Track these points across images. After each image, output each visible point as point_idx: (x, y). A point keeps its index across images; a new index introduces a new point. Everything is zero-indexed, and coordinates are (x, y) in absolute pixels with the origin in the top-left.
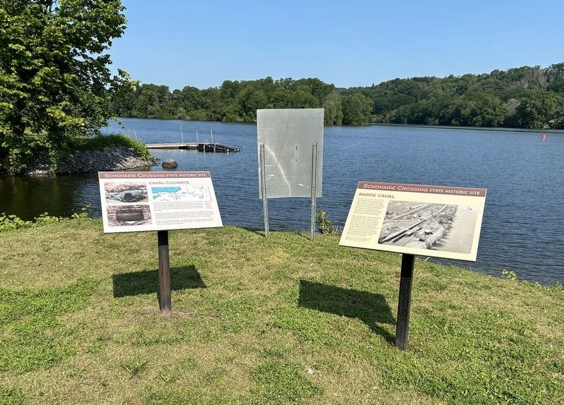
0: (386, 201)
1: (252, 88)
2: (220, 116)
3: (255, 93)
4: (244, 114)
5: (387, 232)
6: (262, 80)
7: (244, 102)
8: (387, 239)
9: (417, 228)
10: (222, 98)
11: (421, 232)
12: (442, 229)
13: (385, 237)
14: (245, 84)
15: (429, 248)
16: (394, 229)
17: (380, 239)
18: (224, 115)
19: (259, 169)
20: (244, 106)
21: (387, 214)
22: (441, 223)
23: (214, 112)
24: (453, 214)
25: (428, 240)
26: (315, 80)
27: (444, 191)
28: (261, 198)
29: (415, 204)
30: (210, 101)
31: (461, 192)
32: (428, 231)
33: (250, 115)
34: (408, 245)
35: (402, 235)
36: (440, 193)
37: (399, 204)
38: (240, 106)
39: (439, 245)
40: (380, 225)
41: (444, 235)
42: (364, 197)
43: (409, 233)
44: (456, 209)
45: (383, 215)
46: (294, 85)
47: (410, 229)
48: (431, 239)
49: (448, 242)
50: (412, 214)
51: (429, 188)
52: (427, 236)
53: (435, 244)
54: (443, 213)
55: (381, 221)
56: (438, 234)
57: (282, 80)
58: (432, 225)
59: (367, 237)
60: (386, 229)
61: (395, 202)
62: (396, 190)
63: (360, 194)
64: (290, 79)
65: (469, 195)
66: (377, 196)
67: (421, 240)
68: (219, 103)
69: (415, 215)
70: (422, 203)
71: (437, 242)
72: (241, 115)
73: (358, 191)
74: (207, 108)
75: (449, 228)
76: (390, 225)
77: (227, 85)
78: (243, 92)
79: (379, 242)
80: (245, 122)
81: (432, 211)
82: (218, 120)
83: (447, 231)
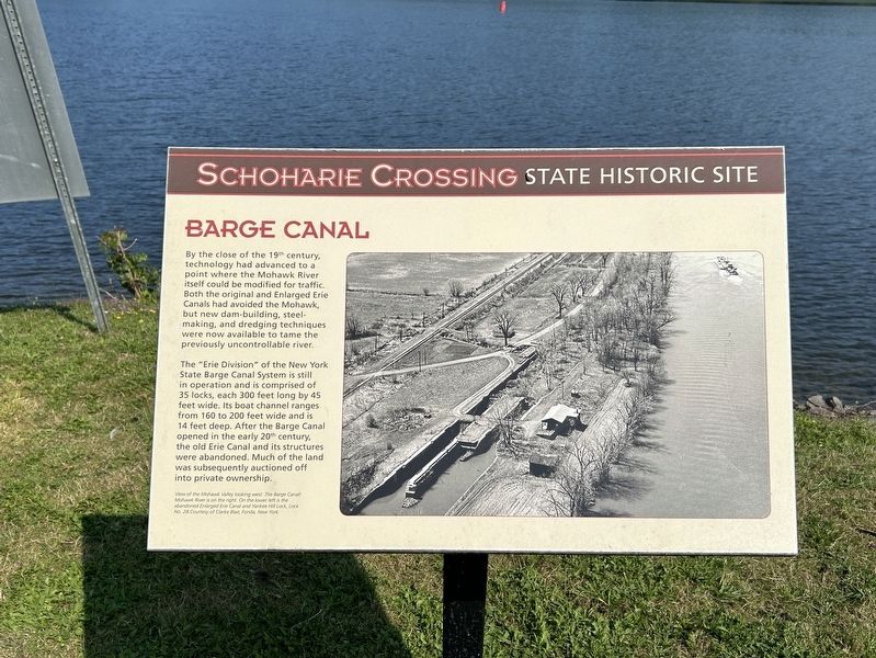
0: (333, 261)
5: (372, 440)
8: (380, 479)
9: (508, 403)
11: (530, 425)
12: (621, 394)
13: (369, 473)
15: (583, 509)
16: (402, 420)
17: (345, 489)
21: (352, 333)
22: (610, 360)
24: (659, 305)
25: (572, 462)
27: (594, 176)
29: (471, 263)
31: (674, 174)
32: (560, 413)
34: (485, 503)
35: (447, 452)
36: (574, 190)
37: (398, 272)
40: (332, 409)
41: (638, 426)
43: (474, 434)
44: (665, 275)
45: (333, 345)
47: (479, 410)
48: (584, 453)
50: (469, 322)
51: (520, 166)
52: (561, 442)
53: (604, 484)
54: (613, 305)
55: (332, 380)
56: (607, 425)
58: (574, 377)
59: (284, 481)
60: (361, 422)
61: (377, 262)
62: (368, 190)
63: (193, 228)
65: (709, 187)
66: (277, 229)
67: (539, 470)
69: (486, 331)
70: (503, 257)
71: (614, 471)
73: (179, 208)
75: (653, 386)
76: (379, 397)
79: (350, 507)
81: (558, 295)
83: (648, 404)
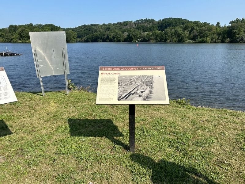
0: (117, 76)
1: (24, 28)
2: (10, 40)
3: (26, 30)
4: (22, 39)
5: (121, 93)
6: (28, 24)
7: (21, 34)
8: (122, 97)
9: (136, 89)
10: (10, 32)
11: (139, 92)
12: (148, 89)
13: (121, 96)
14: (20, 26)
15: (145, 100)
16: (124, 91)
17: (118, 98)
18: (12, 40)
19: (35, 63)
20: (21, 36)
21: (119, 83)
22: (147, 85)
23: (7, 38)
24: (152, 80)
25: (143, 95)
26: (52, 25)
27: (144, 69)
28: (38, 77)
29: (132, 76)
30: (4, 34)
31: (153, 68)
32: (142, 90)
33: (24, 39)
34: (134, 99)
35: (129, 94)
36: (143, 70)
37: (124, 77)
38: (19, 36)
39: (149, 98)
40: (117, 90)
41: (151, 92)
42: (104, 75)
43: (132, 92)
44: (152, 77)
45: (117, 84)
46: (43, 27)
47: (133, 90)
48: (145, 94)
49: (154, 95)
50: (132, 82)
51: (137, 68)
52: (142, 93)
53: (147, 97)
54: (147, 80)
55: (117, 87)
56: (147, 92)
57: (37, 24)
58: (143, 87)
59: (111, 97)
60: (120, 91)
61: (122, 76)
62: (120, 70)
63: (102, 74)
64: (41, 24)
65: (157, 69)
66: (111, 74)
67: (140, 96)
68: (8, 34)
69: (133, 83)
70: (135, 76)
71: (148, 96)
72: (20, 40)
73: (100, 72)
74: (3, 37)
75: (152, 88)
76: (122, 89)
77: (11, 27)
78: (19, 30)
79: (119, 100)
80: (22, 42)
81: (141, 79)
82: (9, 42)
83: (151, 89)
